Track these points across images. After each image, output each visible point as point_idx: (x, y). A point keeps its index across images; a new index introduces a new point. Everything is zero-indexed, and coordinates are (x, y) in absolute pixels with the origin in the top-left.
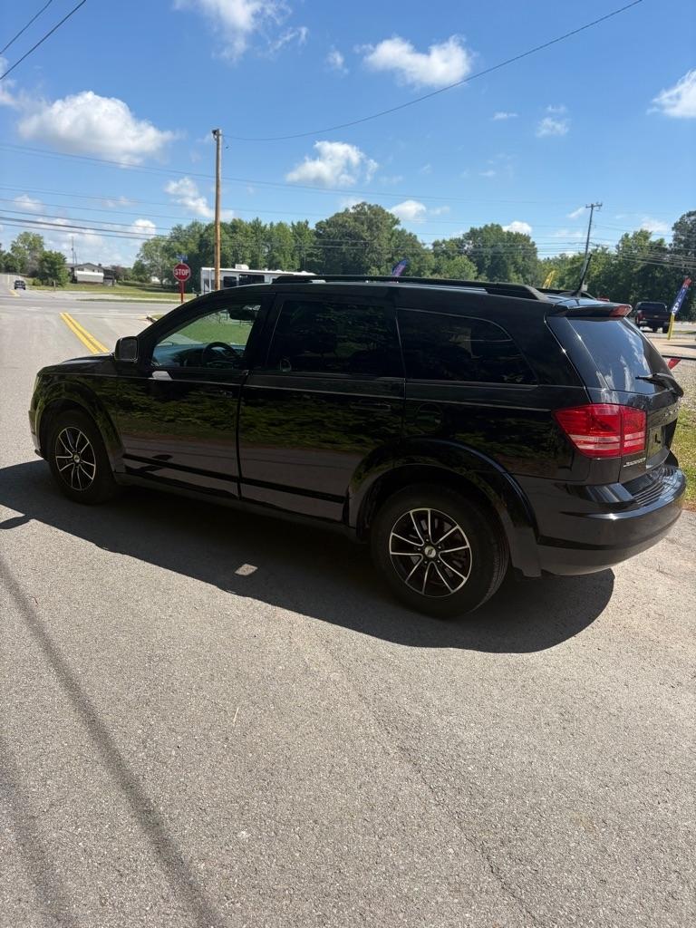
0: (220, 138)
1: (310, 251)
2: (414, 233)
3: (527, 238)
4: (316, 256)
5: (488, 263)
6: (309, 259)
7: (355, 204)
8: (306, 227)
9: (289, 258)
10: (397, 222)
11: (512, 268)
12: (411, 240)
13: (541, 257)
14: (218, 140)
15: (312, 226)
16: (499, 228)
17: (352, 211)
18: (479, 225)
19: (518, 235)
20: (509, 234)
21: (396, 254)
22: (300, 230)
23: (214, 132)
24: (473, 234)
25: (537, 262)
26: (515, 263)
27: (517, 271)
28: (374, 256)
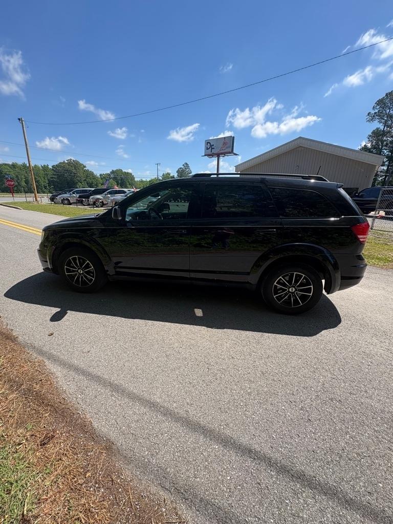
0: (23, 122)
1: (51, 176)
2: (92, 171)
3: (131, 174)
4: (55, 178)
5: (120, 182)
6: (52, 179)
7: (67, 159)
8: (48, 167)
9: (43, 179)
10: (85, 167)
11: (128, 183)
12: (92, 173)
13: (136, 180)
14: (22, 123)
15: (50, 167)
16: (121, 170)
17: (66, 162)
18: (115, 169)
19: (128, 173)
20: (125, 172)
21: (87, 178)
22: (45, 168)
23: (19, 119)
24: (113, 172)
25: (135, 181)
26: (129, 182)
27: (130, 184)
28: (79, 179)
